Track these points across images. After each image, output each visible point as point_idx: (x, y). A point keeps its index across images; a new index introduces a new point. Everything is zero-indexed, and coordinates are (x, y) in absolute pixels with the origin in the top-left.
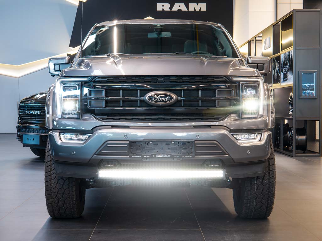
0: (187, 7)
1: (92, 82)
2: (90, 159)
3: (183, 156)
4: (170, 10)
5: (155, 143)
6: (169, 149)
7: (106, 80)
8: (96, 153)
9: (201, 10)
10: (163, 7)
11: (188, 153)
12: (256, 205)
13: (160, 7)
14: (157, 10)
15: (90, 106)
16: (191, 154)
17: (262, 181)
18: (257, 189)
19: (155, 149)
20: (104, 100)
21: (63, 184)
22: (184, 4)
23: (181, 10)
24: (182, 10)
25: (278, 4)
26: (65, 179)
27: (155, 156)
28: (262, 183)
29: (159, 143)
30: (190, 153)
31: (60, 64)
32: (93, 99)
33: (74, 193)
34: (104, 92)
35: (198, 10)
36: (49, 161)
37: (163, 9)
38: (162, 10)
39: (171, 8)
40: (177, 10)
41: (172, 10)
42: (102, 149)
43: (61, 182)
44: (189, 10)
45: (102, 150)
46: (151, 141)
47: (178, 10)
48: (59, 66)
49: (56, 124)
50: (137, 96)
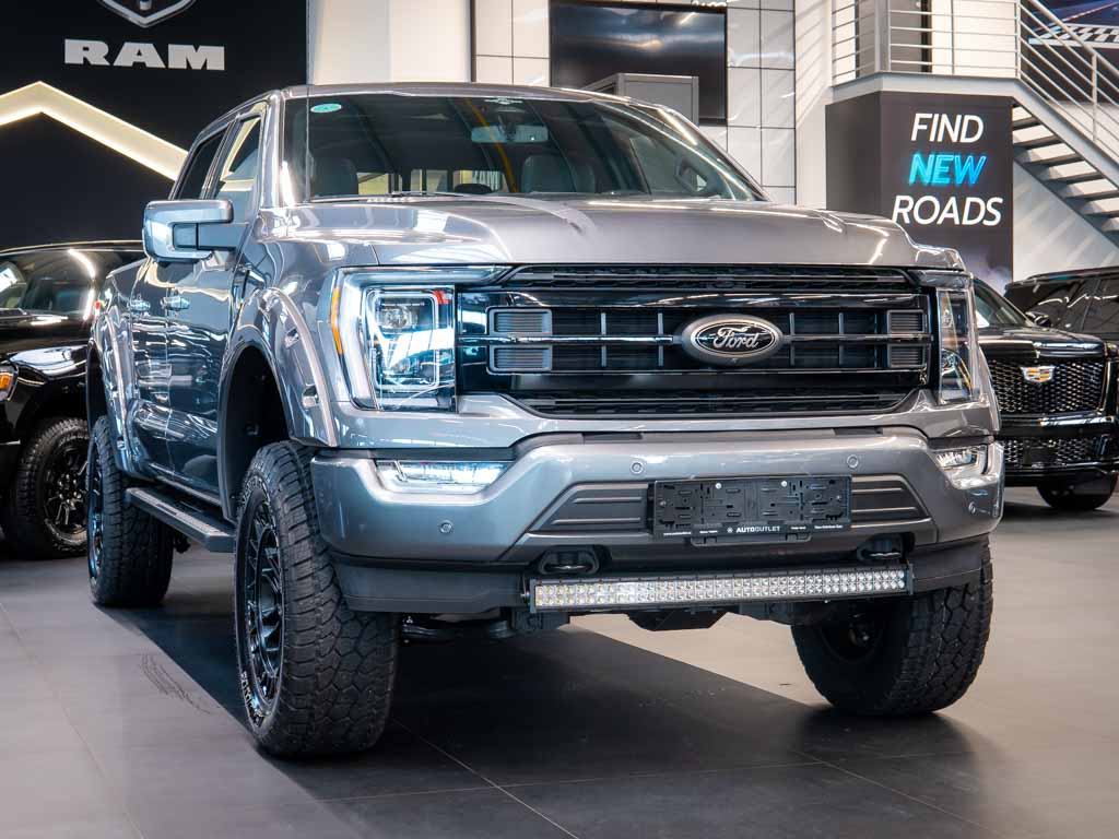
0: (164, 57)
1: (500, 284)
2: (510, 548)
3: (817, 527)
4: (107, 63)
5: (733, 488)
6: (773, 505)
7: (552, 277)
8: (535, 528)
9: (208, 68)
10: (86, 54)
11: (831, 517)
12: (935, 675)
13: (75, 51)
14: (67, 61)
15: (496, 366)
16: (840, 520)
17: (964, 597)
18: (947, 624)
19: (731, 507)
20: (551, 347)
21: (358, 639)
22: (155, 46)
23: (144, 64)
24: (148, 65)
25: (478, 58)
26: (365, 619)
27: (735, 530)
28: (962, 605)
29: (741, 486)
30: (837, 517)
31: (197, 224)
32: (507, 343)
33: (391, 668)
34: (547, 319)
35: (200, 68)
36: (307, 560)
37: (85, 59)
38: (82, 62)
39: (111, 56)
40: (131, 64)
41: (115, 64)
42: (556, 512)
43: (353, 629)
44: (170, 66)
45: (557, 515)
46: (719, 481)
47: (135, 64)
48: (194, 230)
49: (347, 432)
50: (654, 333)
